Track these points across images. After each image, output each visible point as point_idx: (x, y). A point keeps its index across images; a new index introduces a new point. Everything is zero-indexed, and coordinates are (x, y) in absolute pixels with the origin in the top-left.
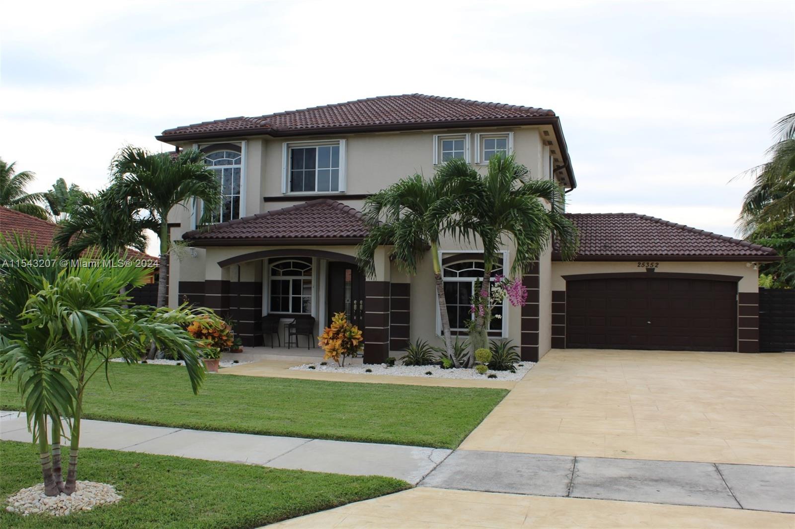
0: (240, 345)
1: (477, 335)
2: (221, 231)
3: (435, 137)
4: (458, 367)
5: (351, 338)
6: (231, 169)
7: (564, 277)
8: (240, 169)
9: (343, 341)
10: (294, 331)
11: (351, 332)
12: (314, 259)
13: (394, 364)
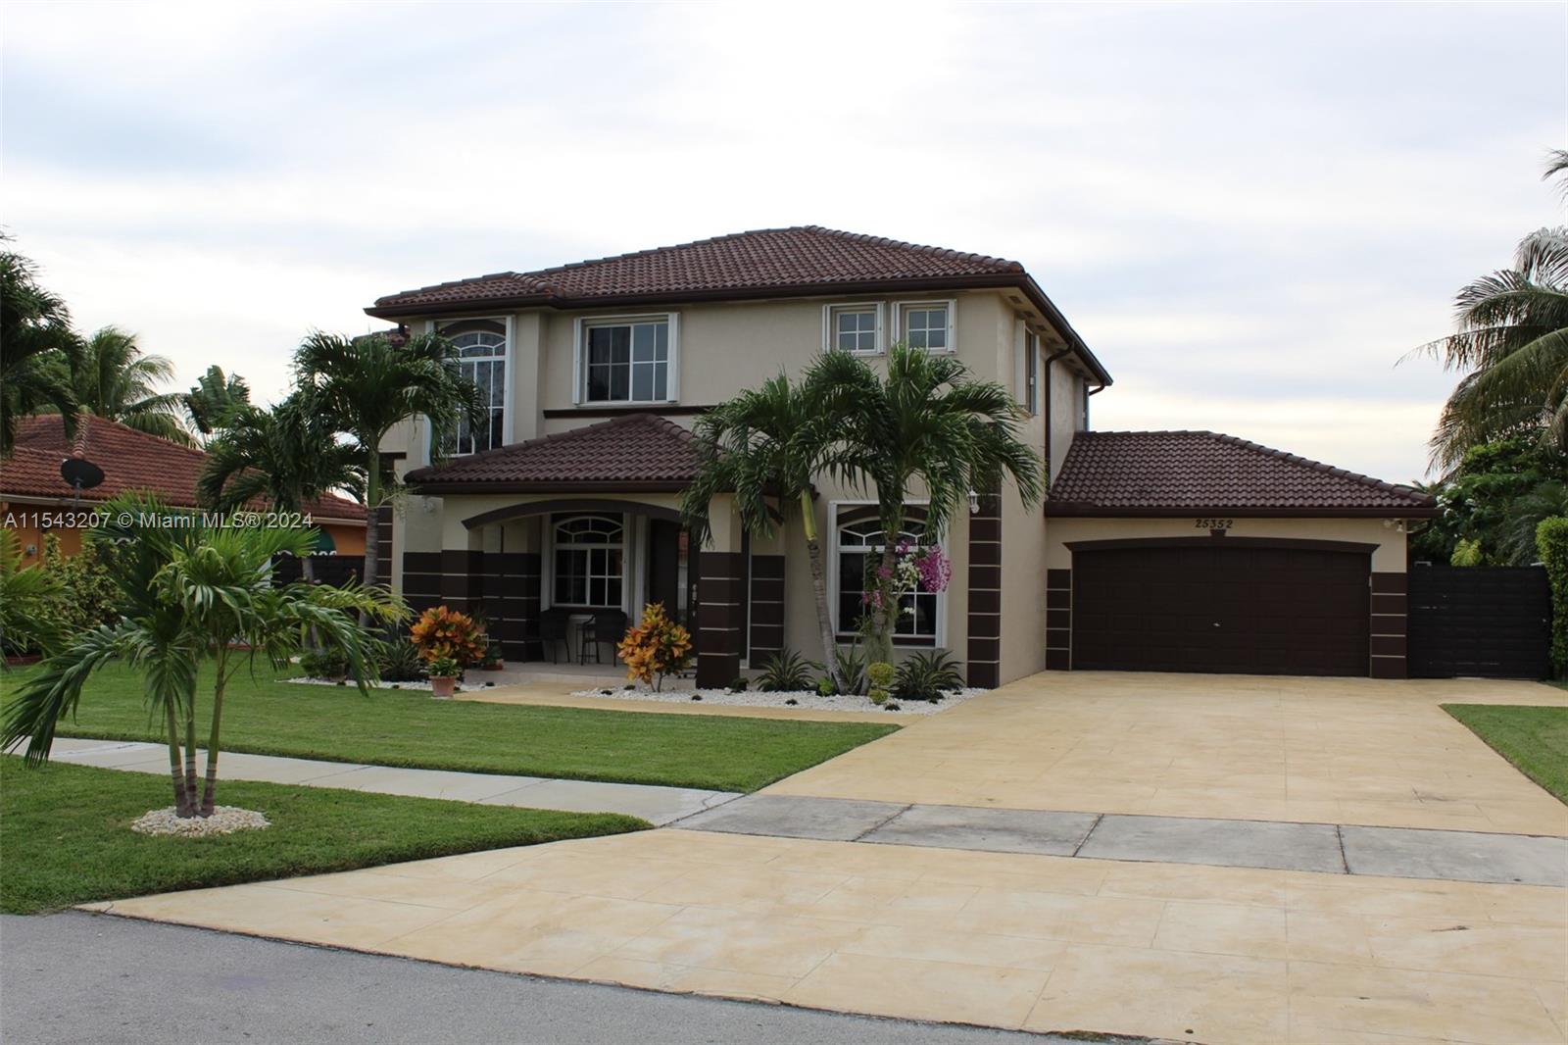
0: (498, 658)
1: (874, 639)
2: (467, 468)
3: (826, 309)
4: (843, 694)
5: (671, 645)
6: (490, 362)
7: (1068, 545)
8: (503, 362)
9: (658, 650)
10: (593, 636)
11: (671, 635)
12: (626, 517)
13: (745, 690)
